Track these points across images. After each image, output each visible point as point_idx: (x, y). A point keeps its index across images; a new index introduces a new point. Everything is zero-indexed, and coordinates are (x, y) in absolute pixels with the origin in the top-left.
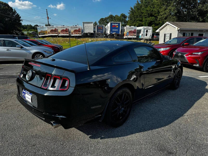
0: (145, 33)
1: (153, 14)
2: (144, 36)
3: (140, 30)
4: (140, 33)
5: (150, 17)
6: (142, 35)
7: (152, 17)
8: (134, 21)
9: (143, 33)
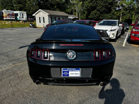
0: (22, 16)
1: (21, 2)
2: (21, 18)
3: (16, 13)
4: (18, 16)
5: (20, 4)
6: (20, 17)
7: (21, 4)
8: (6, 6)
9: (20, 16)
